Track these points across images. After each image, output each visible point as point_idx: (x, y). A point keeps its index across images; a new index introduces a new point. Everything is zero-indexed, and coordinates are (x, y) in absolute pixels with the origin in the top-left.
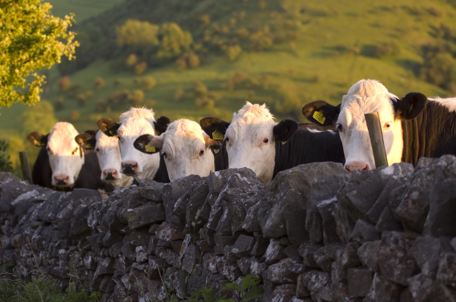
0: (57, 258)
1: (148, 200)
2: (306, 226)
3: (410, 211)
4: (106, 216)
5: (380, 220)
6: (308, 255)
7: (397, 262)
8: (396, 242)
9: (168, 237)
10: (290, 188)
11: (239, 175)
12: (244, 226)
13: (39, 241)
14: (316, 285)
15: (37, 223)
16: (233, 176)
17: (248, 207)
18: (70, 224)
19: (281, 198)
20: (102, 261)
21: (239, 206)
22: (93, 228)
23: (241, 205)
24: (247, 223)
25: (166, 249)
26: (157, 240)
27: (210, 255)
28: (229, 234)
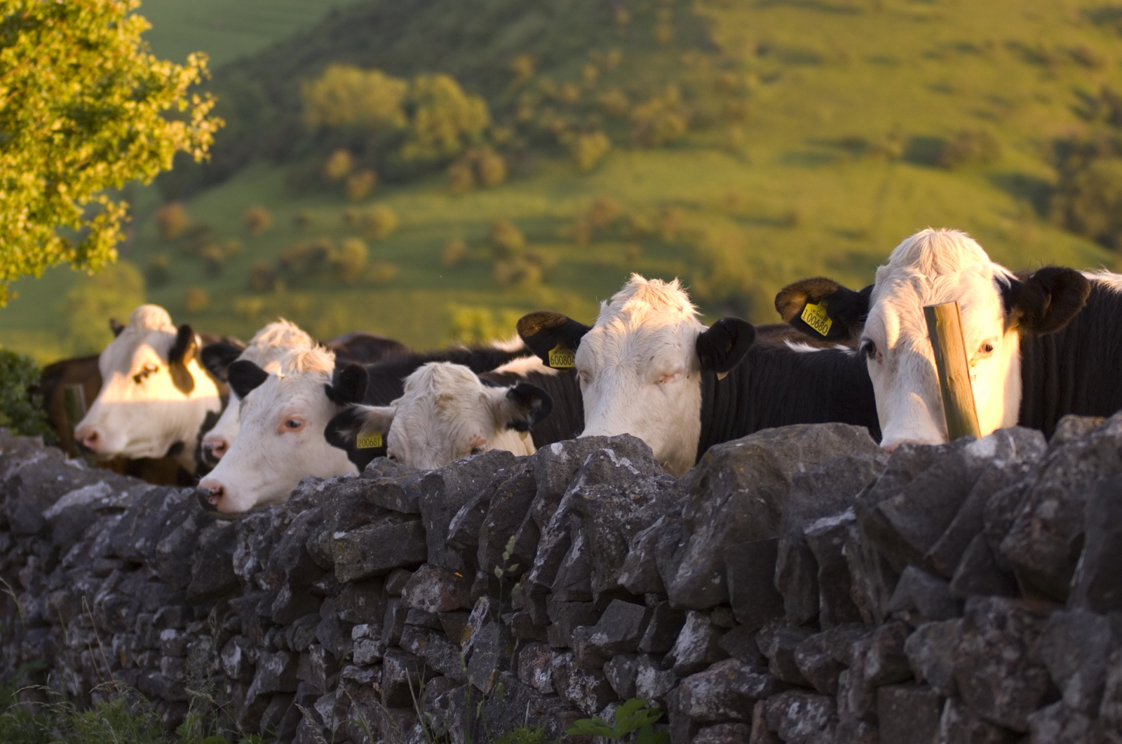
0: (157, 651)
1: (385, 512)
2: (777, 580)
3: (1037, 547)
4: (279, 549)
5: (961, 569)
6: (781, 652)
7: (1003, 674)
8: (1001, 623)
9: (432, 602)
10: (738, 486)
11: (611, 452)
12: (623, 580)
13: (113, 609)
14: (800, 726)
15: (106, 564)
16: (596, 456)
17: (633, 532)
18: (189, 567)
19: (716, 510)
20: (268, 660)
21: (612, 529)
22: (247, 577)
23: (616, 527)
24: (630, 571)
25: (426, 633)
26: (403, 612)
27: (535, 649)
28: (584, 598)
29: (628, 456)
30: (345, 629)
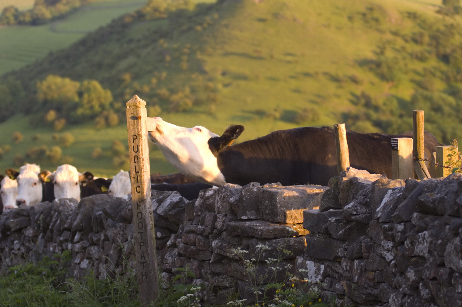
1: (22, 215)
2: (92, 224)
3: (127, 214)
5: (117, 219)
6: (91, 238)
7: (120, 236)
8: (120, 227)
10: (86, 206)
11: (68, 201)
12: (66, 226)
14: (93, 252)
16: (64, 202)
17: (69, 216)
19: (82, 211)
23: (66, 216)
24: (67, 224)
25: (29, 241)
26: (25, 236)
27: (51, 243)
28: (59, 231)
29: (72, 202)
30: (13, 242)
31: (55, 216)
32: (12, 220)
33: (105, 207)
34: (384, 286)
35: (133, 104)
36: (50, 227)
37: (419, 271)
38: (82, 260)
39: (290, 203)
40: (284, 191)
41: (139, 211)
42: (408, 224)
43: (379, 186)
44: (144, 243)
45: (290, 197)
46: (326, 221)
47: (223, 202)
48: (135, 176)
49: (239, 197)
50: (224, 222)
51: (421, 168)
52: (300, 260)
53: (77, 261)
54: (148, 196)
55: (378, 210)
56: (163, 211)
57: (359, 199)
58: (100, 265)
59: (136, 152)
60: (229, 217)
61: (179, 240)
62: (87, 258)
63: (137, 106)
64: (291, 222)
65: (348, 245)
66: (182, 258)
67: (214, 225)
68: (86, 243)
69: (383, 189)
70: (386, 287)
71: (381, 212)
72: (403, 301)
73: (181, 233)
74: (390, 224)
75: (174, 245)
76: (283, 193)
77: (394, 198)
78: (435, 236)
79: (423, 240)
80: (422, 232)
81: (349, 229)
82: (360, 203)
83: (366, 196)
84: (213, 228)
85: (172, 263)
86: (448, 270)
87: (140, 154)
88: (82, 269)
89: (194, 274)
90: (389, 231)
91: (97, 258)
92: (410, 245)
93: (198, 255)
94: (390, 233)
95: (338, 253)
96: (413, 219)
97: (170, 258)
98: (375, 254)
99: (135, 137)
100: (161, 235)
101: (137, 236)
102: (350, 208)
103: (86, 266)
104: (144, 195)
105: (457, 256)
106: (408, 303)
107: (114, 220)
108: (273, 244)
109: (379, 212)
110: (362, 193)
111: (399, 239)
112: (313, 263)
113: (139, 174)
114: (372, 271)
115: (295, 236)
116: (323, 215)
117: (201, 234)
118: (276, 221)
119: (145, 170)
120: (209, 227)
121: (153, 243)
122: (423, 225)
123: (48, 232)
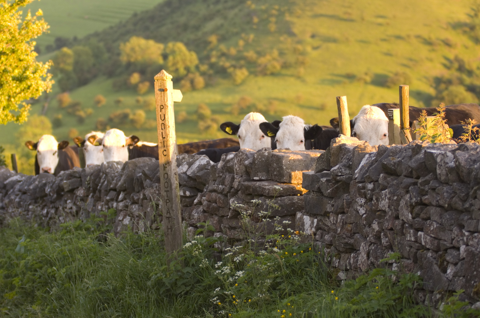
0: (28, 211)
2: (134, 184)
4: (54, 186)
5: (154, 180)
7: (156, 195)
8: (156, 187)
9: (82, 194)
10: (129, 168)
11: (115, 164)
12: (112, 186)
13: (19, 203)
14: (134, 209)
15: (18, 193)
16: (112, 164)
17: (115, 178)
18: (36, 192)
19: (125, 172)
20: (51, 210)
22: (48, 193)
23: (112, 177)
25: (80, 201)
26: (77, 196)
27: (99, 202)
28: (106, 191)
29: (120, 165)
30: (66, 201)
31: (103, 177)
32: (65, 181)
33: (144, 169)
34: (357, 236)
35: (160, 78)
36: (98, 187)
37: (381, 223)
38: (124, 217)
39: (294, 166)
40: (290, 155)
41: (165, 172)
42: (376, 183)
43: (358, 151)
44: (169, 200)
45: (294, 161)
46: (318, 181)
47: (240, 165)
48: (162, 141)
49: (252, 160)
50: (239, 182)
51: (406, 135)
52: (299, 215)
53: (120, 218)
54: (174, 159)
55: (356, 172)
56: (192, 173)
57: (344, 162)
58: (140, 221)
59: (163, 120)
60: (244, 178)
61: (204, 198)
62: (129, 216)
63: (164, 80)
64: (296, 182)
65: (335, 202)
66: (206, 214)
67: (232, 184)
68: (128, 202)
69: (362, 153)
70: (358, 237)
71: (358, 173)
72: (370, 248)
73: (206, 192)
74: (364, 183)
75: (200, 203)
76: (289, 157)
77: (369, 161)
78: (393, 194)
79: (385, 197)
80: (385, 190)
81: (336, 188)
82: (344, 166)
83: (349, 160)
84: (231, 187)
85: (198, 218)
86: (401, 222)
87: (167, 122)
88: (124, 225)
89: (214, 228)
90: (362, 189)
91: (137, 215)
92: (375, 201)
93: (219, 211)
94: (363, 191)
95: (327, 209)
96: (379, 179)
97: (196, 214)
98: (352, 209)
99: (162, 107)
100: (189, 194)
101: (164, 194)
102: (335, 170)
103: (128, 223)
104: (169, 158)
105: (407, 209)
106: (373, 250)
107: (152, 181)
108: (279, 202)
109: (356, 173)
110: (346, 157)
111: (369, 196)
112: (308, 217)
113: (165, 140)
114: (350, 224)
115: (299, 195)
116: (316, 176)
117: (221, 193)
118: (282, 181)
119: (170, 136)
120: (228, 186)
121: (177, 200)
122: (386, 184)
123: (97, 192)
